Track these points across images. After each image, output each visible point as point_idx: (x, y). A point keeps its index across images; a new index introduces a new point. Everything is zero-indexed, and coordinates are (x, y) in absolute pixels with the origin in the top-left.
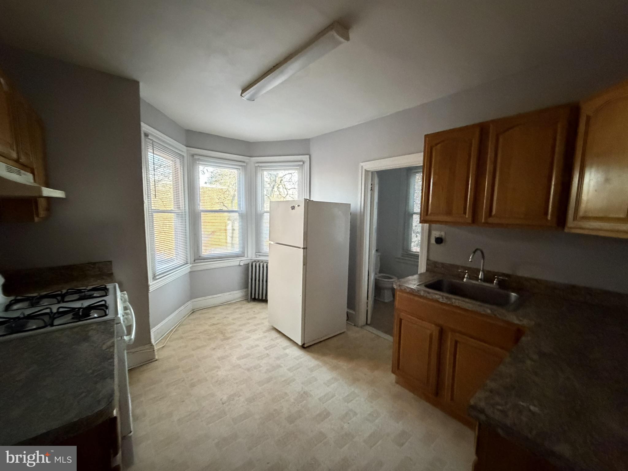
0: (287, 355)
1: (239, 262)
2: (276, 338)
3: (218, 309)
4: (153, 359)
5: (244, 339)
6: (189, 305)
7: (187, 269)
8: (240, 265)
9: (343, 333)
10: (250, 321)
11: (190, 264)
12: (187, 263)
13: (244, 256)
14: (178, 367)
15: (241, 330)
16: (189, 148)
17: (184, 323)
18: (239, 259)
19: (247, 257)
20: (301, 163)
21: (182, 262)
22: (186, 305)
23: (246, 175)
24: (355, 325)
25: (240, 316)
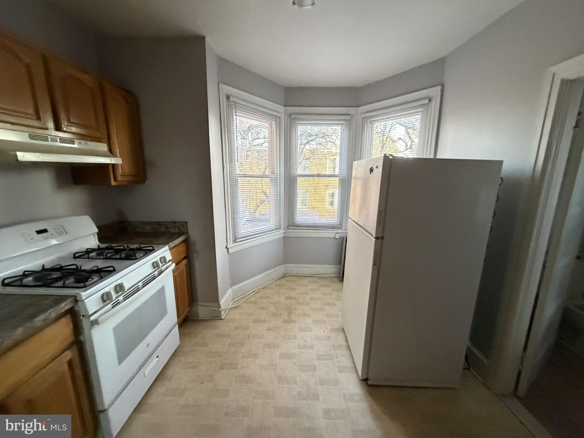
0: (337, 382)
1: (335, 234)
2: (340, 346)
3: (305, 281)
4: (219, 317)
5: (304, 330)
6: (280, 270)
7: (279, 234)
8: (335, 238)
9: (453, 389)
10: (326, 307)
11: (284, 229)
12: (280, 228)
13: (341, 228)
14: (229, 335)
15: (309, 316)
16: (287, 108)
17: (268, 286)
18: (334, 231)
19: (345, 230)
20: (427, 101)
21: (273, 227)
22: (276, 269)
23: (349, 131)
24: (484, 384)
25: (321, 296)
